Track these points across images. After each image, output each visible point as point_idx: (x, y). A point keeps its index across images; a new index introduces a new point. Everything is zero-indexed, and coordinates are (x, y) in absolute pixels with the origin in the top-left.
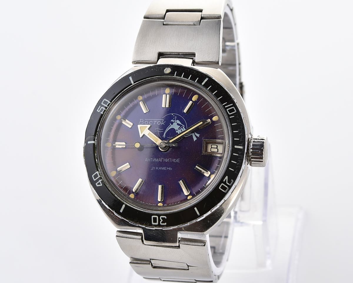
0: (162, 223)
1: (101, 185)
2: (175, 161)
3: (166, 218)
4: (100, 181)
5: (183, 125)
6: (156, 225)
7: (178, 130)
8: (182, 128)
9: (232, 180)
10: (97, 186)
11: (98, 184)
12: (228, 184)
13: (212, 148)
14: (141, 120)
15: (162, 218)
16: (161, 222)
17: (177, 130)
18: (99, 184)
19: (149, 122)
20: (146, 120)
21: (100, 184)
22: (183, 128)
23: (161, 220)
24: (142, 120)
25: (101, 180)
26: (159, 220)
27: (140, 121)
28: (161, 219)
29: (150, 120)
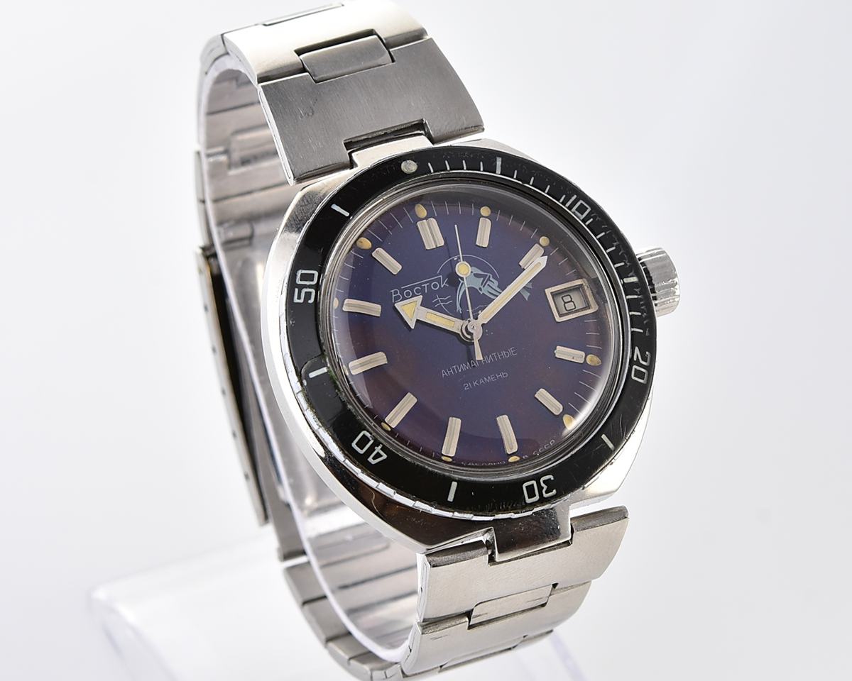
0: (547, 492)
1: (385, 456)
2: (507, 354)
3: (552, 479)
4: (378, 449)
5: (489, 274)
6: (536, 502)
7: (482, 287)
8: (489, 279)
9: (647, 353)
10: (374, 462)
11: (374, 458)
12: (644, 363)
13: (565, 303)
14: (393, 291)
15: (544, 482)
16: (544, 491)
17: (480, 289)
18: (378, 455)
19: (413, 292)
20: (406, 289)
21: (381, 456)
22: (491, 279)
23: (543, 488)
24: (396, 292)
25: (380, 447)
26: (540, 489)
27: (394, 296)
28: (543, 484)
29: (416, 286)
